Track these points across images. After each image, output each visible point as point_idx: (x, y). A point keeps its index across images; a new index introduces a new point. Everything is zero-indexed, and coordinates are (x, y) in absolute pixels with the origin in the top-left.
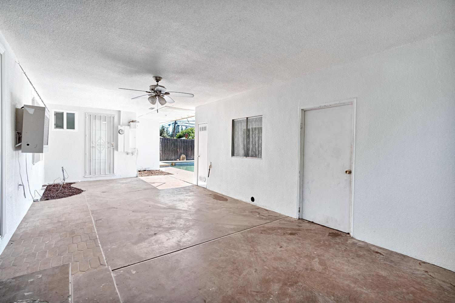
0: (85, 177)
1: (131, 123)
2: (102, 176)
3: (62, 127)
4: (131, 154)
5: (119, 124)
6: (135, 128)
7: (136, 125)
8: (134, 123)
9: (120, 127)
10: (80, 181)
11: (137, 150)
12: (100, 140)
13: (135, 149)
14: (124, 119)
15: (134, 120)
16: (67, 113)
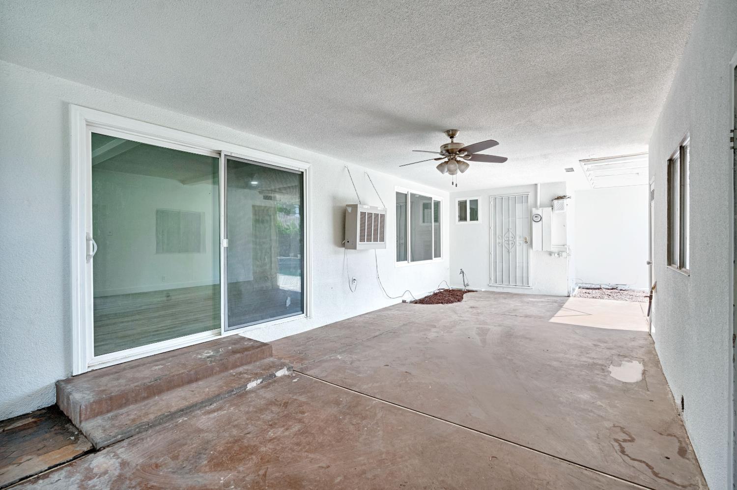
0: (490, 285)
1: (556, 202)
2: (511, 286)
3: (465, 219)
4: (556, 255)
5: (536, 206)
6: (562, 208)
7: (563, 202)
8: (560, 201)
9: (535, 211)
10: (483, 290)
11: (568, 248)
12: (508, 233)
13: (564, 246)
14: (543, 196)
15: (561, 195)
16: (470, 201)
